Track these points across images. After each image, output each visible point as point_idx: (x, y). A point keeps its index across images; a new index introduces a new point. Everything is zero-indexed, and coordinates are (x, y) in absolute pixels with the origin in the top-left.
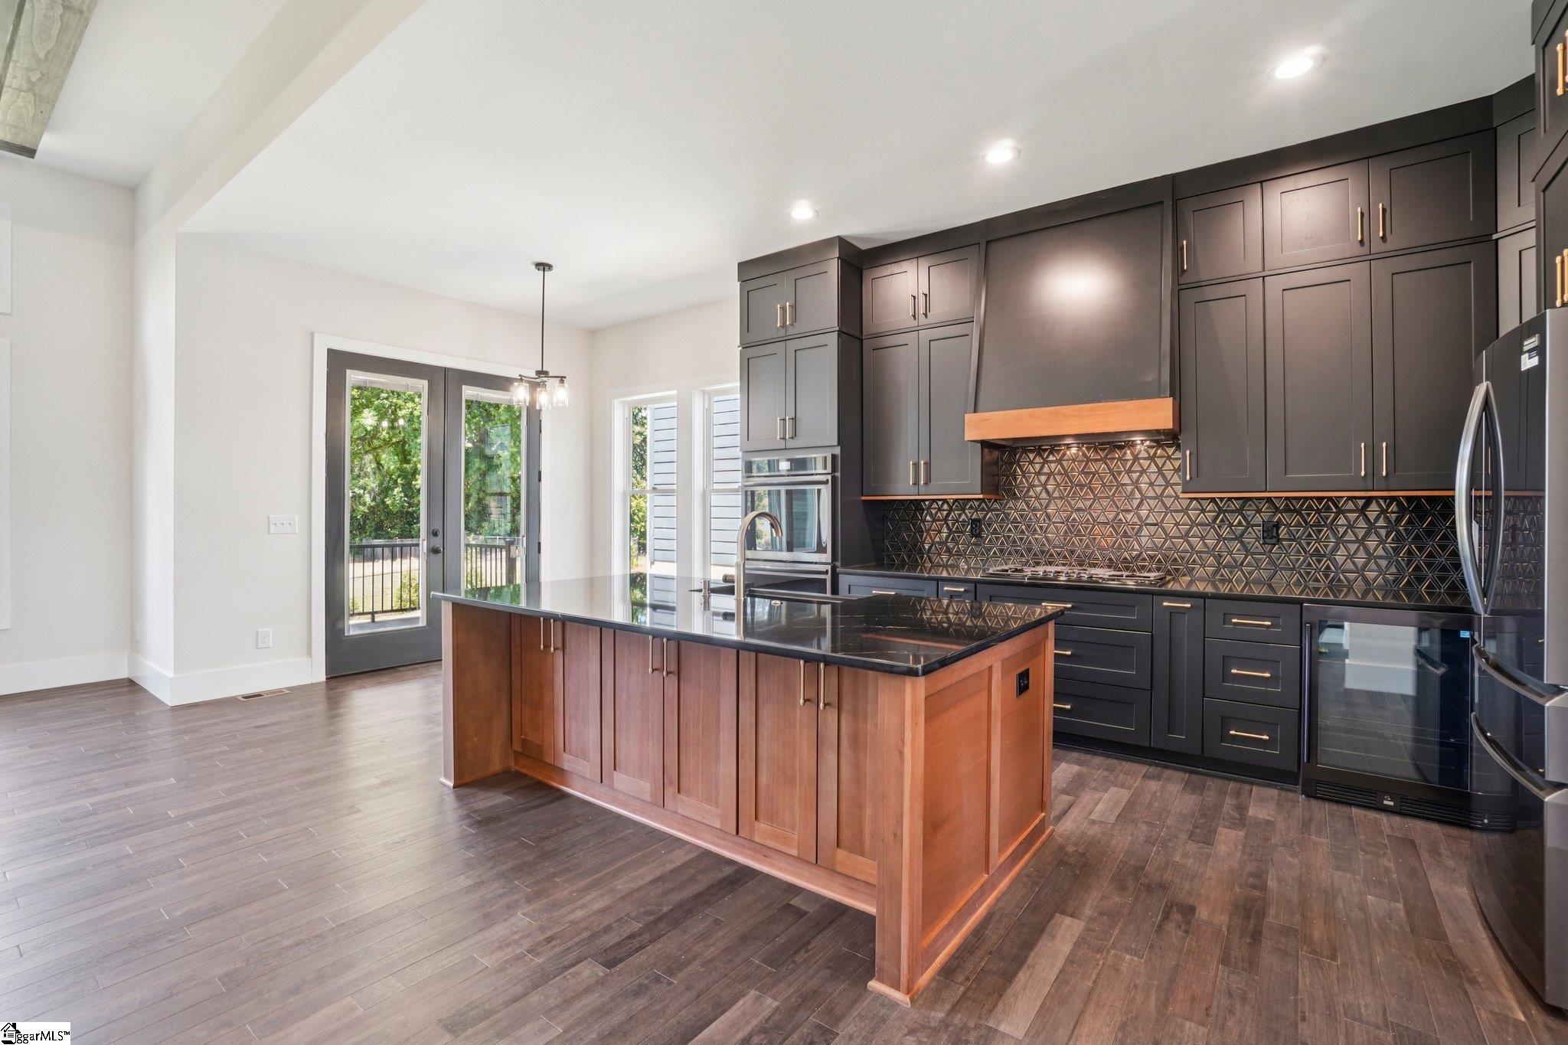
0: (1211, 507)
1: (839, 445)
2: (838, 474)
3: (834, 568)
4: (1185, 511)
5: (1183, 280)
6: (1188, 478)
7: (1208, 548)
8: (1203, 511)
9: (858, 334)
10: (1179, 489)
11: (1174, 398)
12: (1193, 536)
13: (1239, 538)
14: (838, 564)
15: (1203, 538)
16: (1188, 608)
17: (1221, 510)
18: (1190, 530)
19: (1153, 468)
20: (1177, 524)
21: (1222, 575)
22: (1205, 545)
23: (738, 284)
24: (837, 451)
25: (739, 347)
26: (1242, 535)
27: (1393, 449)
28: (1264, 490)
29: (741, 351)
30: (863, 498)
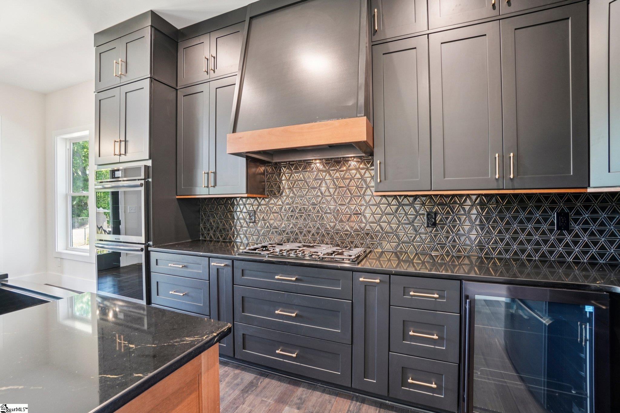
0: (395, 202)
1: (150, 158)
2: (150, 180)
3: (147, 246)
4: (378, 205)
5: (376, 38)
6: (379, 180)
7: (393, 230)
8: (389, 204)
9: (174, 86)
10: (373, 189)
11: (368, 118)
12: (383, 222)
13: (411, 223)
14: (151, 243)
15: (389, 223)
16: (377, 283)
17: (400, 205)
18: (381, 218)
19: (358, 176)
20: (373, 214)
21: (401, 248)
22: (391, 227)
23: (94, 49)
24: (149, 163)
25: (94, 92)
26: (413, 222)
27: (517, 158)
28: (430, 189)
29: (96, 95)
30: (177, 197)
